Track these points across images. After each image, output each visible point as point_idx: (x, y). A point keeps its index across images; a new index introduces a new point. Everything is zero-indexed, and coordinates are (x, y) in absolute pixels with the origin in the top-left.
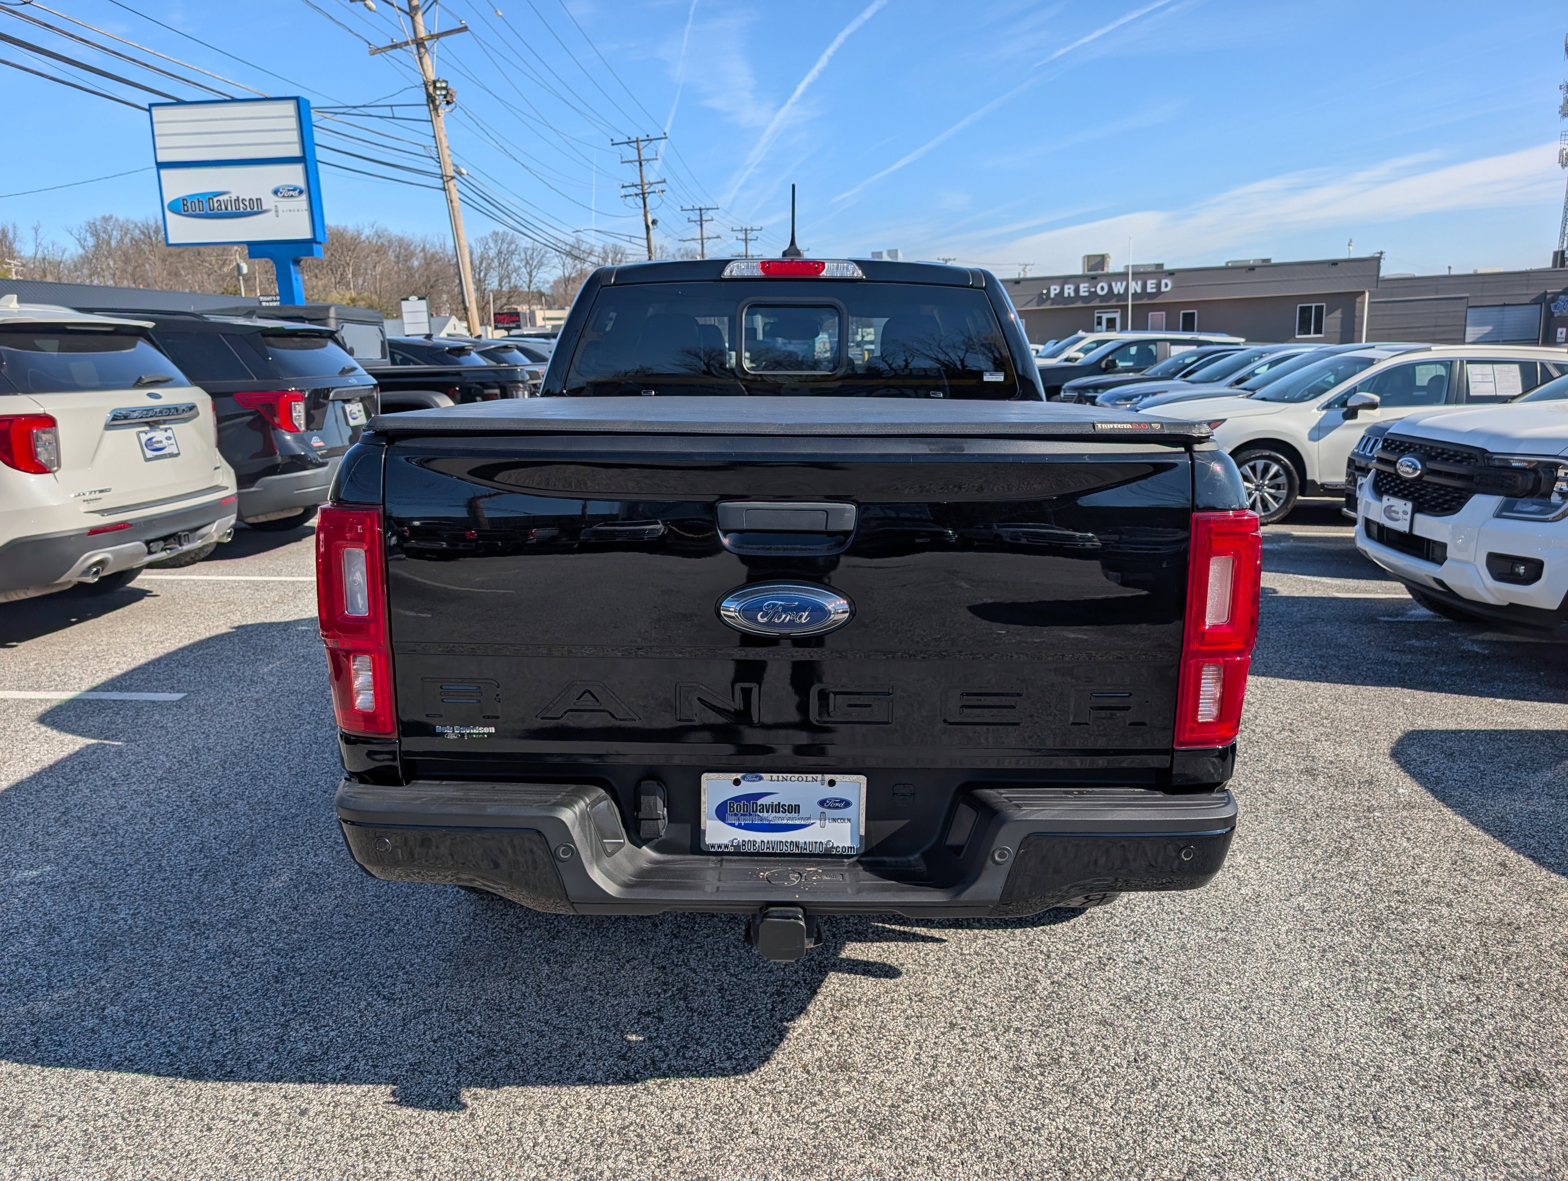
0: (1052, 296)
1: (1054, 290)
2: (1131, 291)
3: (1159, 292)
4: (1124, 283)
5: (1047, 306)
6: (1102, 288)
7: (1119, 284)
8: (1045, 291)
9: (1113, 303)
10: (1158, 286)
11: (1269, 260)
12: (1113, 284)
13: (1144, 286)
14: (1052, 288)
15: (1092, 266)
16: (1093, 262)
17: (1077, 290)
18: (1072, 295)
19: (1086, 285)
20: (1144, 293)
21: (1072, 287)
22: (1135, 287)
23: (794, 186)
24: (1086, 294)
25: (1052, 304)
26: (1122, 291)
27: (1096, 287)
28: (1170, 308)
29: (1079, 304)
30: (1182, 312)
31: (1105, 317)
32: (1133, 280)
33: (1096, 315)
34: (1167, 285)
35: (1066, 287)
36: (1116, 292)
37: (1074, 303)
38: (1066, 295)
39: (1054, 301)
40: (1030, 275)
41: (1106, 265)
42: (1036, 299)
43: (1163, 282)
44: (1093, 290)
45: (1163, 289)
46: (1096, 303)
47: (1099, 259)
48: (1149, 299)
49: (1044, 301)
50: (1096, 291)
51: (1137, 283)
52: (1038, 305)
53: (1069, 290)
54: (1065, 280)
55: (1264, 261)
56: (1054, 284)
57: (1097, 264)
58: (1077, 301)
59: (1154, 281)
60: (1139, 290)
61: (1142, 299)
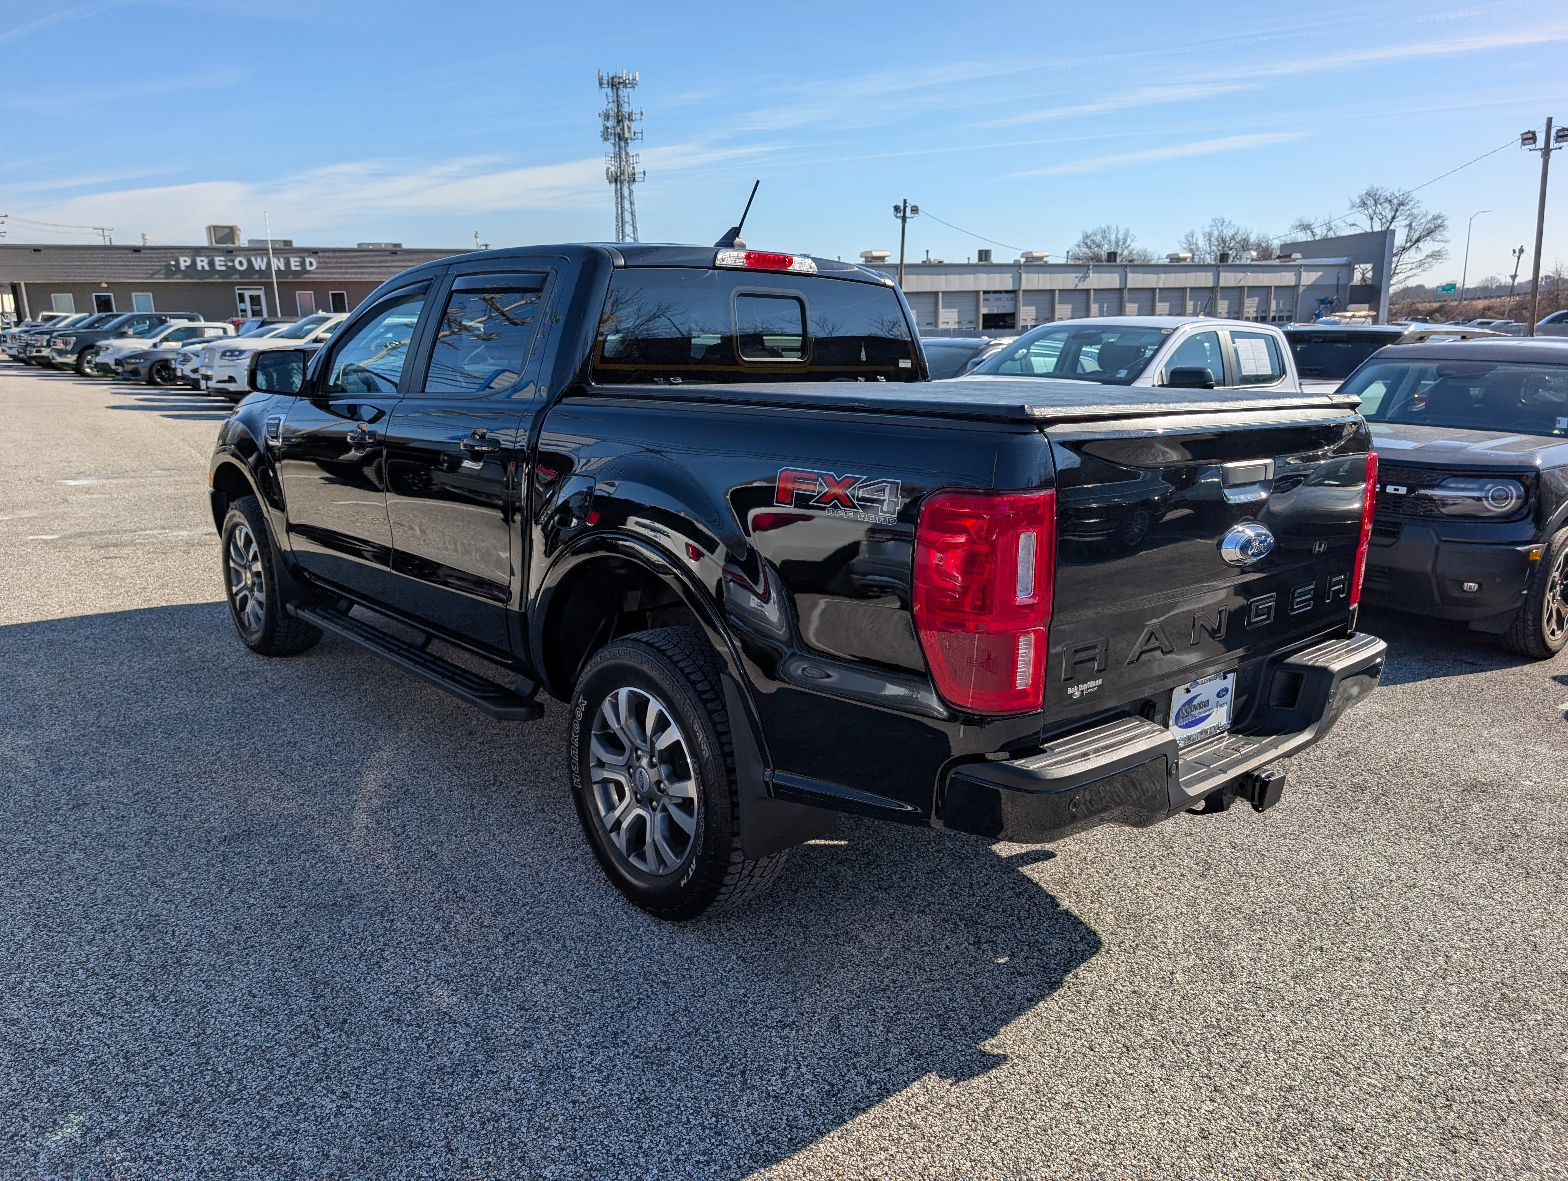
0: (183, 268)
1: (184, 262)
2: (274, 268)
3: (304, 271)
4: (265, 260)
5: (177, 279)
6: (241, 263)
7: (259, 259)
8: (173, 263)
9: (255, 279)
10: (303, 263)
11: (399, 245)
12: (253, 259)
13: (287, 263)
14: (182, 259)
15: (220, 238)
16: (221, 234)
17: (211, 263)
18: (207, 268)
19: (222, 259)
20: (288, 271)
21: (206, 260)
22: (277, 264)
23: (758, 182)
24: (224, 268)
25: (184, 277)
26: (263, 268)
27: (233, 262)
28: (318, 287)
29: (216, 279)
30: (331, 292)
31: (247, 294)
32: (274, 256)
33: (237, 292)
34: (312, 264)
35: (198, 259)
36: (257, 268)
37: (210, 277)
38: (199, 268)
39: (185, 274)
40: (150, 243)
41: (236, 238)
42: (163, 271)
43: (307, 260)
44: (230, 264)
45: (308, 268)
46: (235, 279)
47: (227, 231)
48: (294, 277)
49: (174, 273)
50: (234, 266)
51: (279, 260)
52: (167, 278)
53: (202, 263)
54: (196, 251)
55: (395, 245)
56: (183, 256)
57: (226, 235)
58: (214, 275)
59: (298, 259)
60: (282, 268)
61: (286, 277)
